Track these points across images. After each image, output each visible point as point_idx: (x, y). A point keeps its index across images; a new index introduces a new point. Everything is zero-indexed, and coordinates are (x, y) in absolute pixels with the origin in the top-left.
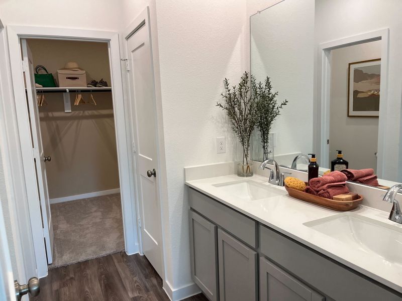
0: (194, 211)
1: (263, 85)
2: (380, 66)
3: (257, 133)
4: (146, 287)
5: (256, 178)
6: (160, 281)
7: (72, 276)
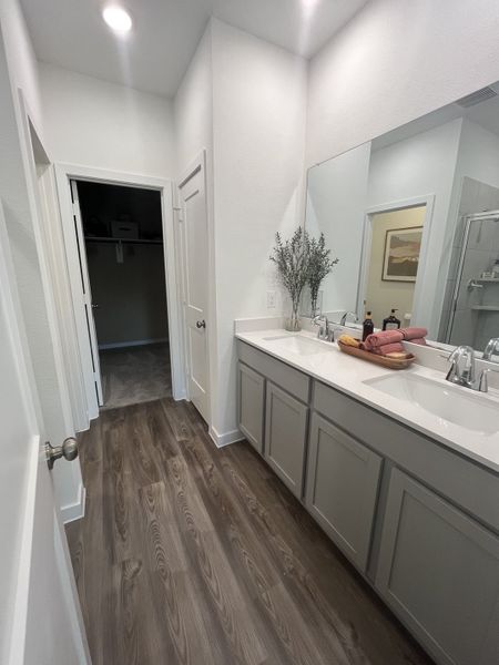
0: (243, 363)
1: (317, 242)
2: (421, 233)
3: (307, 289)
4: (192, 432)
5: (303, 333)
6: (206, 427)
7: (122, 418)
